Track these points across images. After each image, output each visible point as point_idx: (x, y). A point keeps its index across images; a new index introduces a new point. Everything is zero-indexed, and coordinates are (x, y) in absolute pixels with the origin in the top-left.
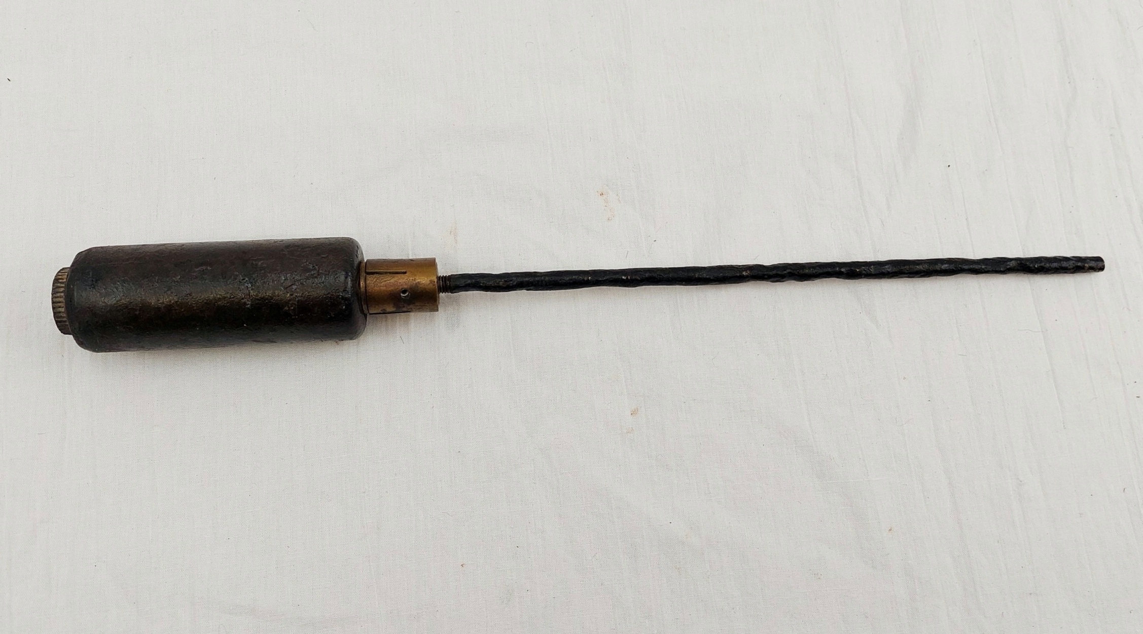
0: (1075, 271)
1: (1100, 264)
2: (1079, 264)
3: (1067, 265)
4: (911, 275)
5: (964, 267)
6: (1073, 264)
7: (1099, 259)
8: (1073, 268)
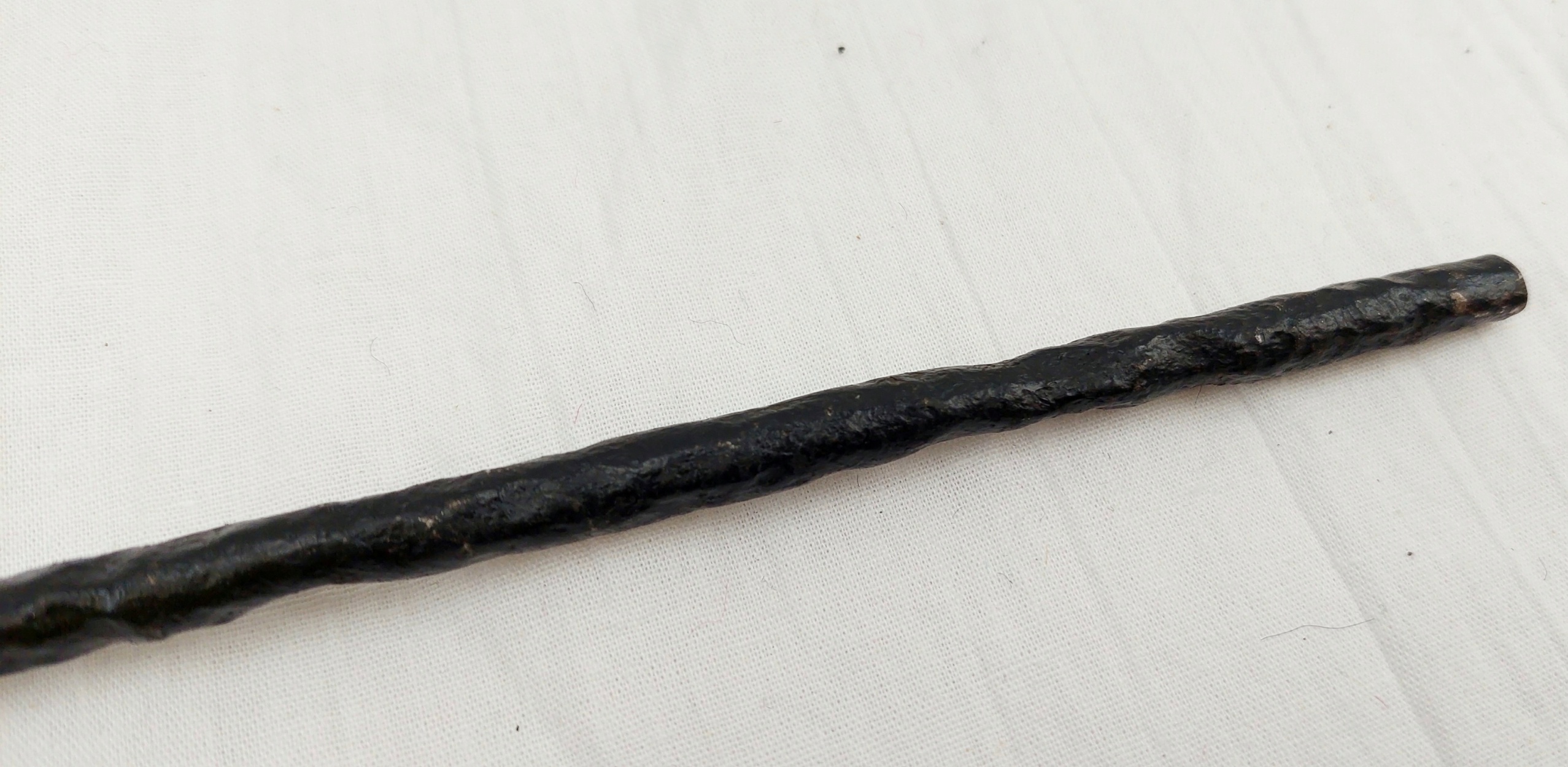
0: (1419, 329)
1: (1508, 283)
2: (1428, 297)
3: (1385, 311)
4: (710, 492)
5: (951, 402)
6: (1405, 298)
7: (1497, 266)
8: (1410, 320)
